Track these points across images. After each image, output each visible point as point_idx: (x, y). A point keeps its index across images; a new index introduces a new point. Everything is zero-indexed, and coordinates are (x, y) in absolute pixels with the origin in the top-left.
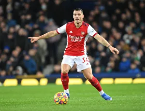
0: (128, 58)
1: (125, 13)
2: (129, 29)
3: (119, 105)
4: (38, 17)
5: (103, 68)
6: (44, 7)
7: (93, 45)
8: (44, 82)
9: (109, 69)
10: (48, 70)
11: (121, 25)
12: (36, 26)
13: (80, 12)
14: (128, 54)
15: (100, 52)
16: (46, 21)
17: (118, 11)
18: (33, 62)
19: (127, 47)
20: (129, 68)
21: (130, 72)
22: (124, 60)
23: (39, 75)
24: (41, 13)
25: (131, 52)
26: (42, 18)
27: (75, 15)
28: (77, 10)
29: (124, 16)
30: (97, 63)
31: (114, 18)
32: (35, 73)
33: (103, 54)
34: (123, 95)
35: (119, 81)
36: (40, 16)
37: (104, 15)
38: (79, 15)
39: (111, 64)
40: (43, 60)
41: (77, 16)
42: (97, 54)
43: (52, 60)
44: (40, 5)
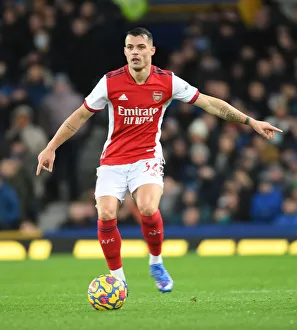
0: (276, 183)
1: (267, 57)
2: (277, 103)
3: (250, 315)
4: (24, 71)
5: (207, 213)
6: (42, 41)
7: (179, 147)
8: (41, 250)
9: (221, 215)
10: (53, 217)
11: (257, 90)
12: (19, 95)
13: (145, 39)
14: (274, 173)
15: (198, 167)
16: (48, 80)
17: (248, 53)
18: (12, 194)
19: (274, 154)
20: (278, 211)
21: (282, 222)
22: (266, 188)
23: (28, 230)
24: (33, 57)
25: (285, 166)
26: (35, 73)
27: (131, 47)
28: (136, 34)
29: (264, 68)
30: (190, 196)
31: (238, 71)
32: (15, 226)
33: (207, 173)
34: (262, 287)
35: (250, 247)
36: (29, 66)
37: (209, 63)
38: (141, 47)
39: (229, 200)
40: (39, 189)
41: (135, 50)
42: (189, 171)
43: (64, 188)
44: (30, 36)
